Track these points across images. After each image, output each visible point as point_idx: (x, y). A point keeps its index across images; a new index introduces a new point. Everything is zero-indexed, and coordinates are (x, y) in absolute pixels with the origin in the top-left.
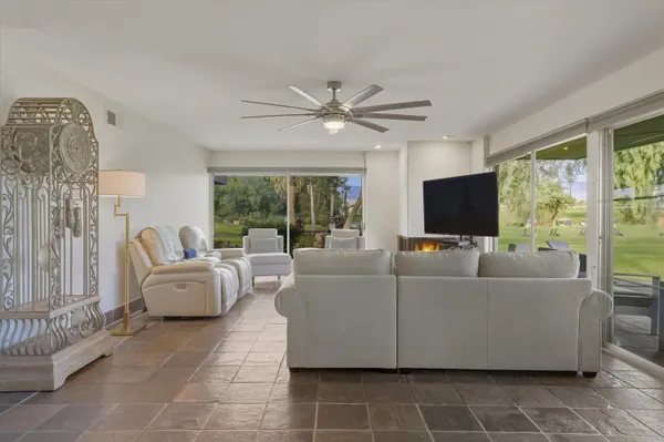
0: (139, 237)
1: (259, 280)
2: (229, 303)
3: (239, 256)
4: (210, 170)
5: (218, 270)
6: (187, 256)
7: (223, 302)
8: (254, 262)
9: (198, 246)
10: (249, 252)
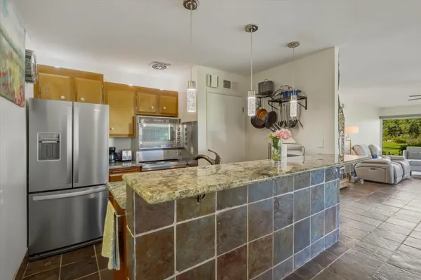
0: (353, 148)
1: (413, 173)
2: (399, 179)
3: (402, 160)
4: (380, 118)
5: (392, 165)
6: (373, 157)
7: (395, 178)
8: (411, 164)
9: (378, 154)
10: (407, 158)
